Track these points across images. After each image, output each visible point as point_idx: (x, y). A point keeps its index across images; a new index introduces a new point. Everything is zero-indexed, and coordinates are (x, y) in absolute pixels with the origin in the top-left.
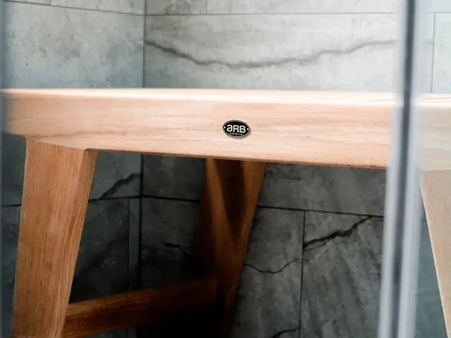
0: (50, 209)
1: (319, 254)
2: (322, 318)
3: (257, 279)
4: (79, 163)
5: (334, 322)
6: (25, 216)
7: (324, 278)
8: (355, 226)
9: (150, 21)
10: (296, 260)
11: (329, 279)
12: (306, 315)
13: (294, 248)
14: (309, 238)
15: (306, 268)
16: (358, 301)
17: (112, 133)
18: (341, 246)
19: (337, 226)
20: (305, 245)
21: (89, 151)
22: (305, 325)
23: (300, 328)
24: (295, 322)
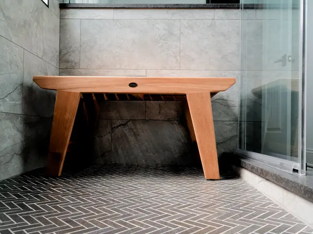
0: (66, 111)
1: (117, 130)
2: (118, 147)
3: (97, 139)
4: (78, 97)
5: (122, 148)
6: (56, 113)
7: (118, 137)
8: (127, 123)
9: (61, 70)
10: (109, 132)
11: (120, 137)
12: (113, 147)
13: (109, 129)
14: (113, 127)
15: (113, 134)
16: (128, 141)
17: (89, 87)
18: (123, 128)
19: (121, 123)
20: (112, 128)
21: (81, 93)
22: (113, 150)
23: (111, 150)
24: (110, 149)
